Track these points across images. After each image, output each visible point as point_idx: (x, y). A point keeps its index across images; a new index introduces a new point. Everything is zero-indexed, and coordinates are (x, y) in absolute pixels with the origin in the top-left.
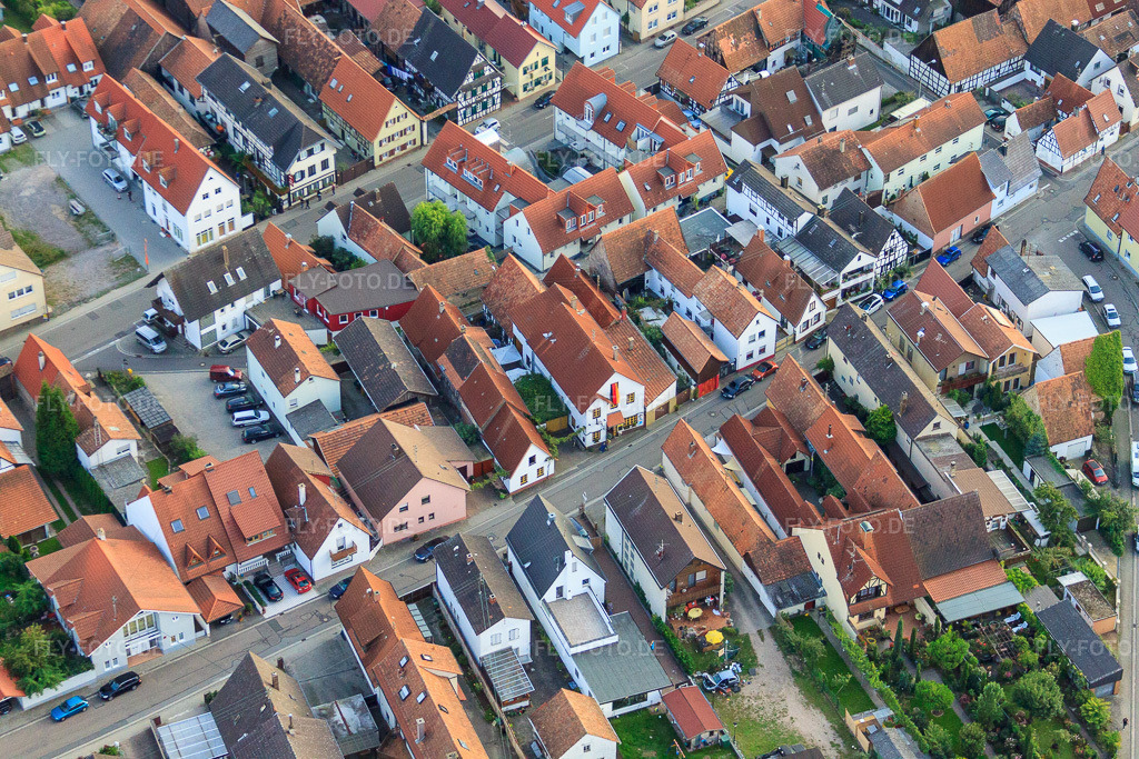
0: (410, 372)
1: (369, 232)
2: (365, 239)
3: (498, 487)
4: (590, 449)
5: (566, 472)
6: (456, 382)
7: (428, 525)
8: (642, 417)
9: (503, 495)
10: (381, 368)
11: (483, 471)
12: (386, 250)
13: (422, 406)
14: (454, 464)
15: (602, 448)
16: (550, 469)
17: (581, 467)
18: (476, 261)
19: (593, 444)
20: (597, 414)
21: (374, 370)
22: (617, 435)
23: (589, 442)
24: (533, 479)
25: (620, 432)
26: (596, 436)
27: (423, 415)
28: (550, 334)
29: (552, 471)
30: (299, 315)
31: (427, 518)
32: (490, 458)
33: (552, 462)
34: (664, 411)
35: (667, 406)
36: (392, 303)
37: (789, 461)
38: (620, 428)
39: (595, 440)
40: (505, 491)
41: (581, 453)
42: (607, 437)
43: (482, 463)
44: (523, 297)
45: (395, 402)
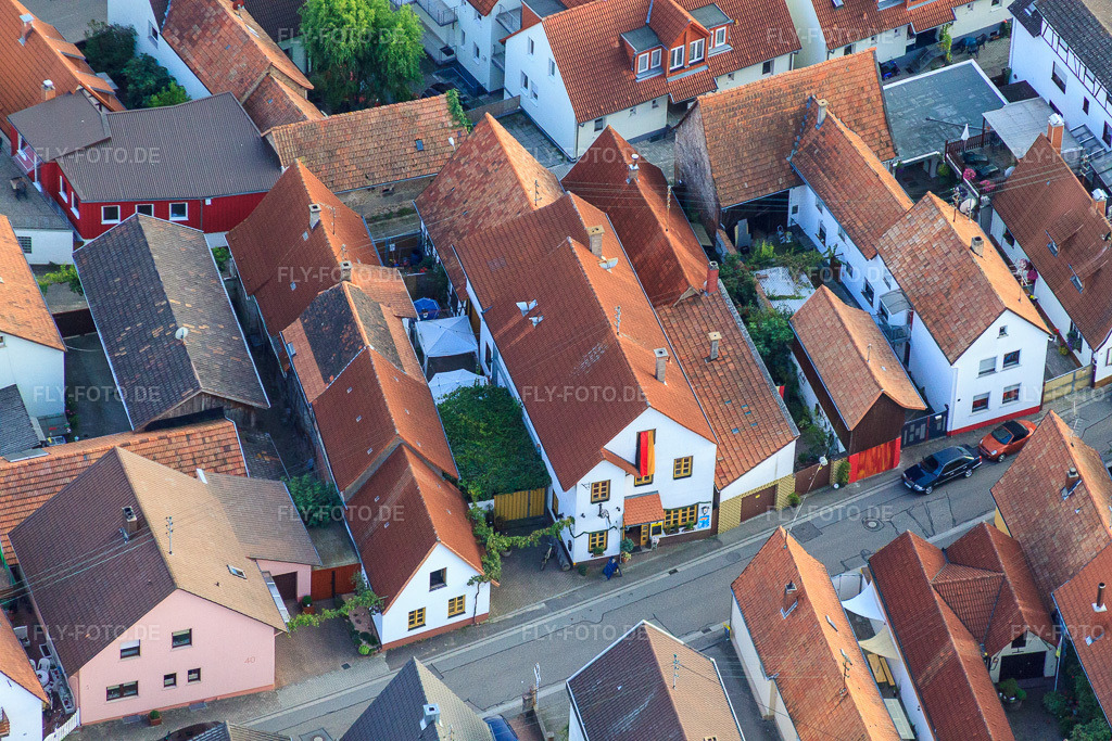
0: (219, 350)
1: (205, 30)
2: (193, 43)
3: (361, 628)
4: (581, 569)
5: (517, 612)
6: (312, 384)
7: (185, 693)
8: (710, 512)
9: (365, 648)
10: (156, 333)
11: (332, 587)
12: (233, 72)
13: (226, 430)
14: (265, 566)
15: (608, 570)
16: (480, 601)
17: (553, 606)
18: (423, 121)
19: (587, 557)
20: (601, 492)
21: (141, 337)
22: (649, 544)
23: (581, 553)
24: (437, 618)
25: (656, 539)
26: (598, 541)
27: (227, 449)
28: (533, 304)
29: (484, 606)
30: (21, 194)
31: (182, 678)
32: (350, 560)
33: (485, 589)
34: (762, 502)
35: (769, 494)
36: (220, 192)
37: (1008, 650)
38: (657, 531)
39: (596, 549)
40: (373, 639)
41: (560, 576)
42: (623, 546)
43: (333, 572)
44: (500, 213)
45: (170, 413)
